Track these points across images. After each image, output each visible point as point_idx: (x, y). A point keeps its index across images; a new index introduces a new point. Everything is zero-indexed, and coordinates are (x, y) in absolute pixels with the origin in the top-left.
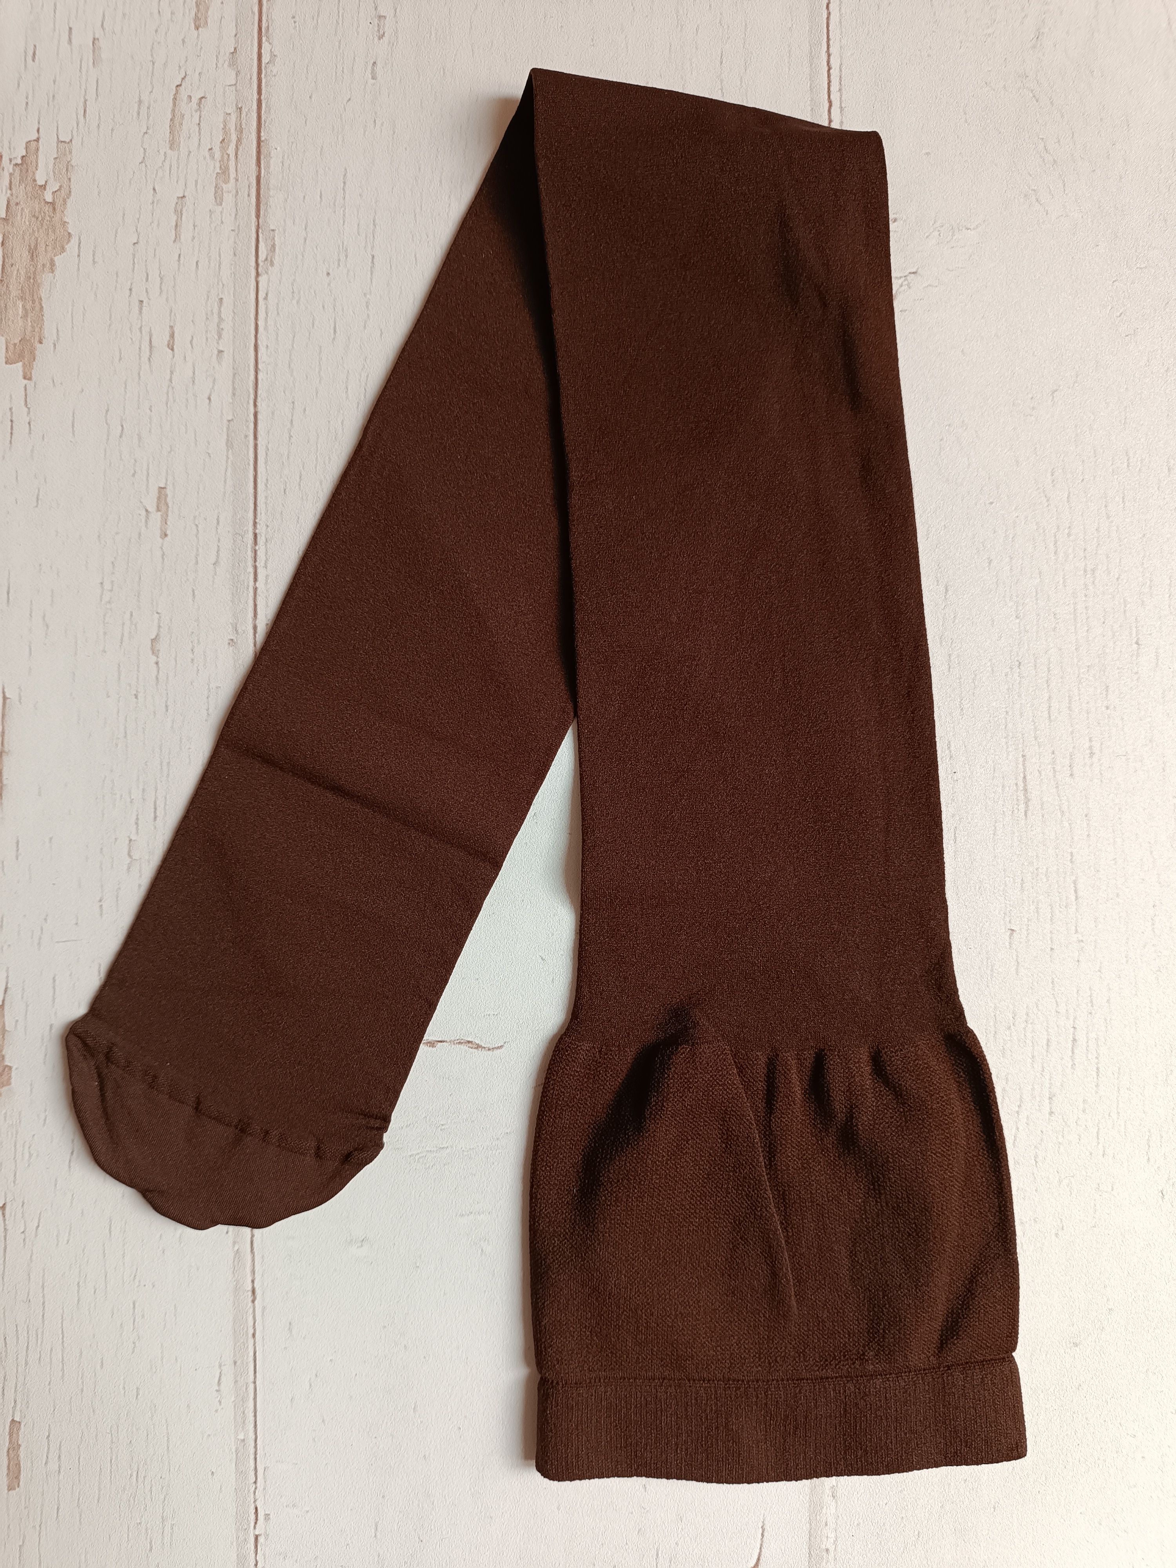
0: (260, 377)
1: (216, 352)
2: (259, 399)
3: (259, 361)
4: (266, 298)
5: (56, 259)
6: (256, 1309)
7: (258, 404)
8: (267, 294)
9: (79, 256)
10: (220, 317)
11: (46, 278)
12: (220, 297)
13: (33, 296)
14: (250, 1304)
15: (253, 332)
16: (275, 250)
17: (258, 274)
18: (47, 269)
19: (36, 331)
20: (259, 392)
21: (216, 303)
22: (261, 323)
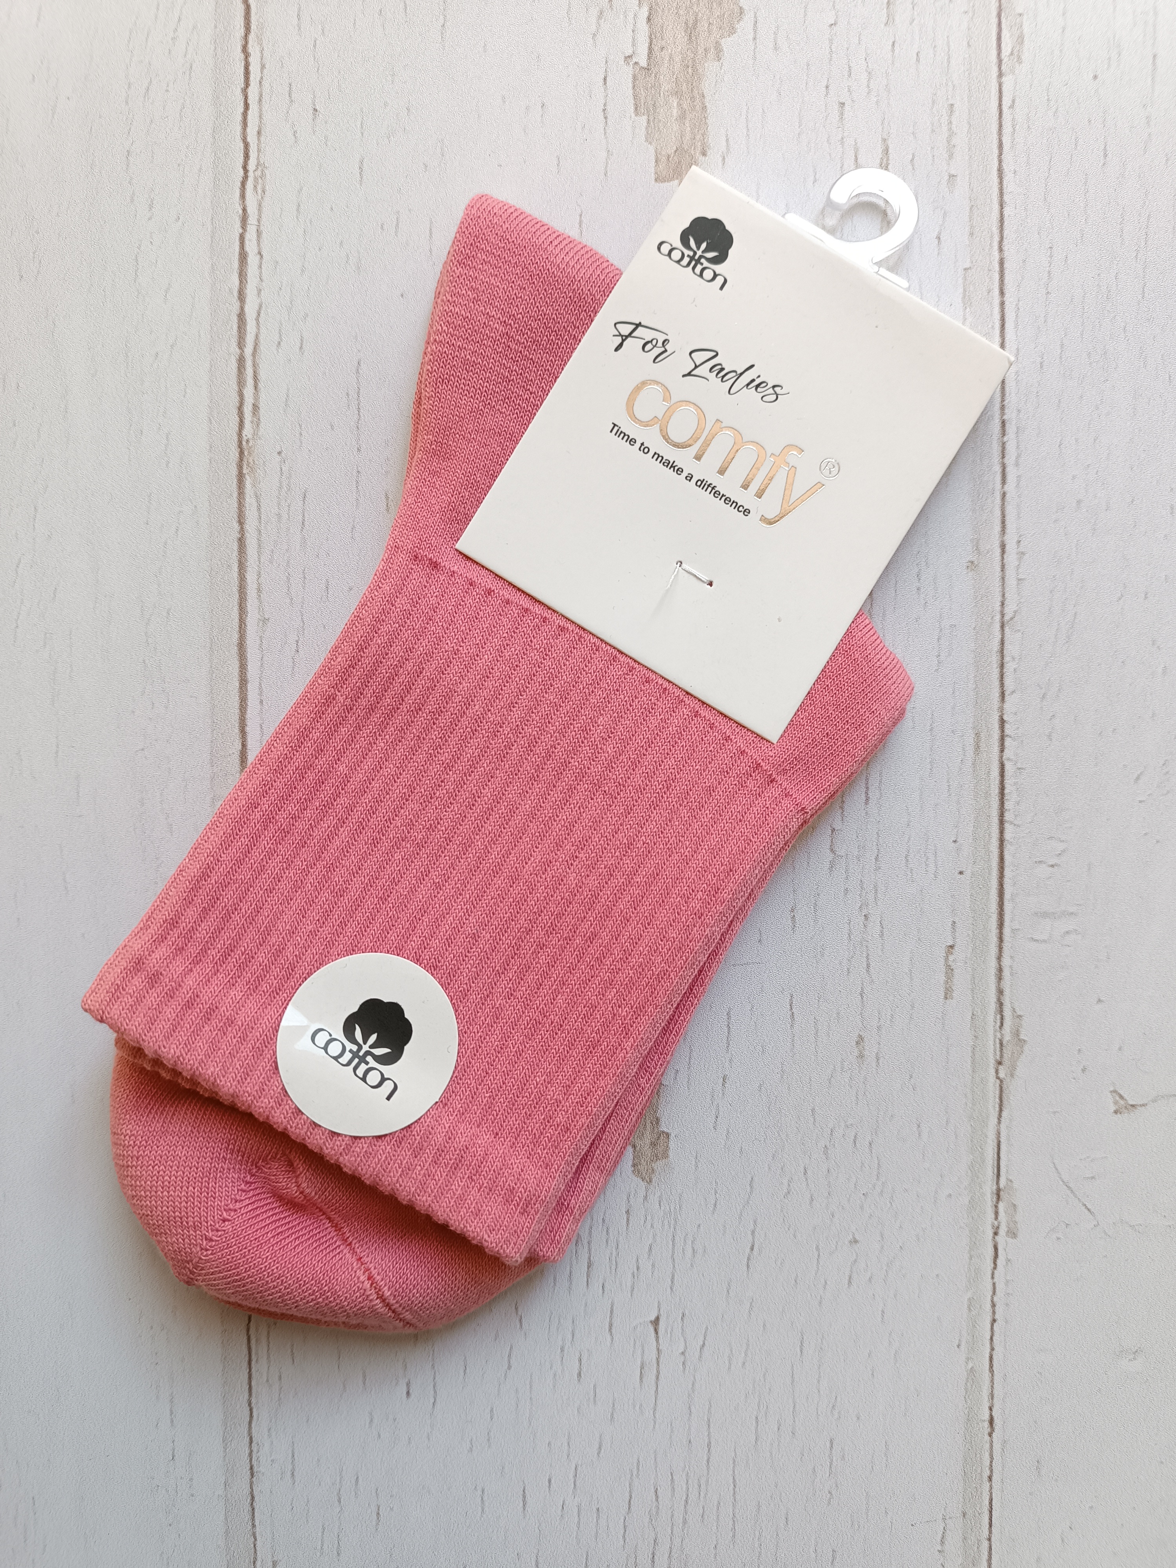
0: (1007, 211)
1: (946, 177)
2: (1005, 242)
3: (1005, 191)
4: (1012, 107)
5: (723, 41)
6: (994, 1444)
7: (1005, 248)
8: (1013, 101)
9: (755, 39)
10: (950, 129)
11: (710, 68)
12: (951, 102)
13: (692, 90)
14: (987, 1438)
15: (996, 151)
16: (1022, 42)
17: (1000, 75)
18: (712, 54)
19: (698, 137)
20: (1006, 233)
21: (944, 110)
22: (1006, 140)
